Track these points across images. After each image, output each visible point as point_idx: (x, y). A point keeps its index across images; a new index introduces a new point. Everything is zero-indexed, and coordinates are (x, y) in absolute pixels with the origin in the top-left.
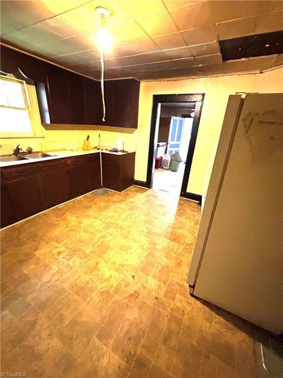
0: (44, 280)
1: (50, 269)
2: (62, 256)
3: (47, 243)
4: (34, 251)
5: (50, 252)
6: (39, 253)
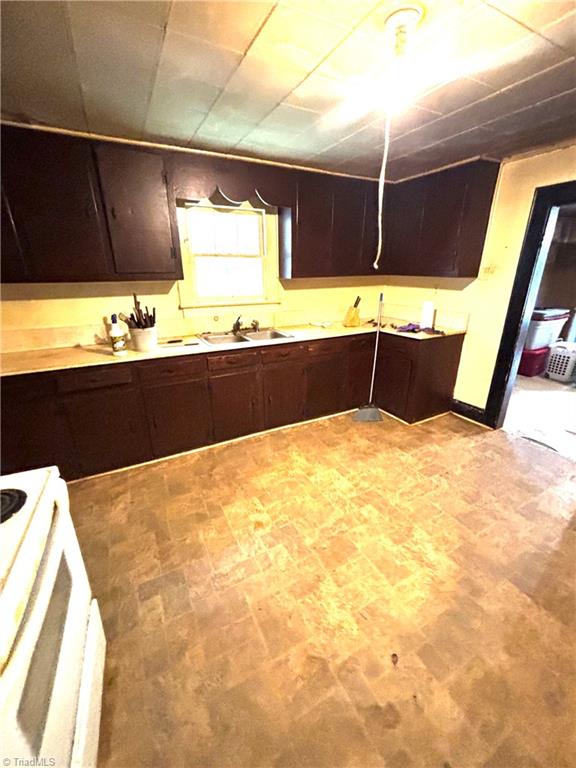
0: (221, 570)
1: (236, 550)
2: (261, 531)
3: (246, 497)
4: (224, 504)
5: (246, 516)
6: (229, 511)
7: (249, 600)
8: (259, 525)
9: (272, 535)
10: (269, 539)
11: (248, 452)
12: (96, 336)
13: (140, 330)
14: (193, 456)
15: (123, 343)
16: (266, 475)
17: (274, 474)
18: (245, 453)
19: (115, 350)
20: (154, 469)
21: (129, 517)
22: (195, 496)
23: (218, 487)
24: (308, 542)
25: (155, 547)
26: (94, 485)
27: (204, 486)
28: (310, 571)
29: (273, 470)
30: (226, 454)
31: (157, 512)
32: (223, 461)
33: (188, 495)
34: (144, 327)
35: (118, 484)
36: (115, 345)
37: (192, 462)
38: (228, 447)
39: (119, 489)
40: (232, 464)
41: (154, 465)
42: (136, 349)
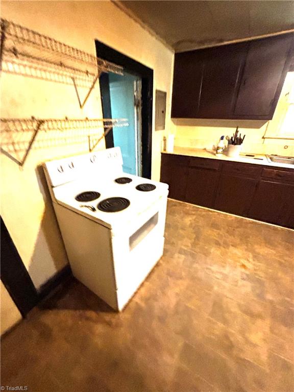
0: (212, 268)
1: (224, 267)
2: (243, 270)
3: (246, 250)
4: (232, 246)
5: (239, 258)
6: (232, 250)
7: (216, 288)
8: (244, 266)
9: (247, 275)
10: (245, 276)
11: (263, 231)
12: (214, 146)
13: (233, 145)
14: (231, 217)
15: (222, 150)
16: (266, 249)
17: (274, 252)
18: (262, 231)
19: (217, 153)
20: (211, 213)
21: (191, 224)
22: (221, 233)
23: (234, 237)
24: (269, 297)
25: (193, 240)
26: (186, 206)
27: (228, 232)
28: (257, 308)
29: (274, 250)
30: (249, 225)
31: (202, 229)
32: (246, 228)
33: (218, 231)
34: (235, 144)
35: (194, 211)
36: (218, 151)
37: (230, 219)
38: (253, 222)
39: (193, 213)
40: (249, 231)
41: (211, 211)
42: (227, 155)
